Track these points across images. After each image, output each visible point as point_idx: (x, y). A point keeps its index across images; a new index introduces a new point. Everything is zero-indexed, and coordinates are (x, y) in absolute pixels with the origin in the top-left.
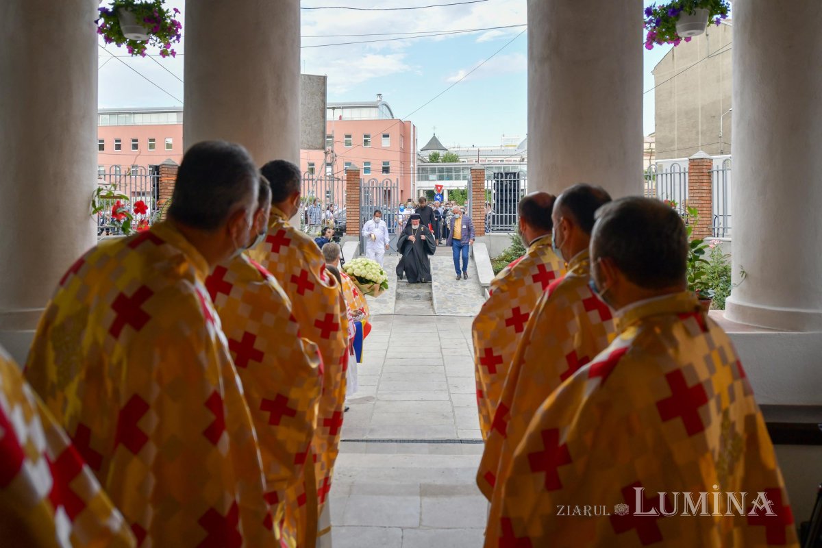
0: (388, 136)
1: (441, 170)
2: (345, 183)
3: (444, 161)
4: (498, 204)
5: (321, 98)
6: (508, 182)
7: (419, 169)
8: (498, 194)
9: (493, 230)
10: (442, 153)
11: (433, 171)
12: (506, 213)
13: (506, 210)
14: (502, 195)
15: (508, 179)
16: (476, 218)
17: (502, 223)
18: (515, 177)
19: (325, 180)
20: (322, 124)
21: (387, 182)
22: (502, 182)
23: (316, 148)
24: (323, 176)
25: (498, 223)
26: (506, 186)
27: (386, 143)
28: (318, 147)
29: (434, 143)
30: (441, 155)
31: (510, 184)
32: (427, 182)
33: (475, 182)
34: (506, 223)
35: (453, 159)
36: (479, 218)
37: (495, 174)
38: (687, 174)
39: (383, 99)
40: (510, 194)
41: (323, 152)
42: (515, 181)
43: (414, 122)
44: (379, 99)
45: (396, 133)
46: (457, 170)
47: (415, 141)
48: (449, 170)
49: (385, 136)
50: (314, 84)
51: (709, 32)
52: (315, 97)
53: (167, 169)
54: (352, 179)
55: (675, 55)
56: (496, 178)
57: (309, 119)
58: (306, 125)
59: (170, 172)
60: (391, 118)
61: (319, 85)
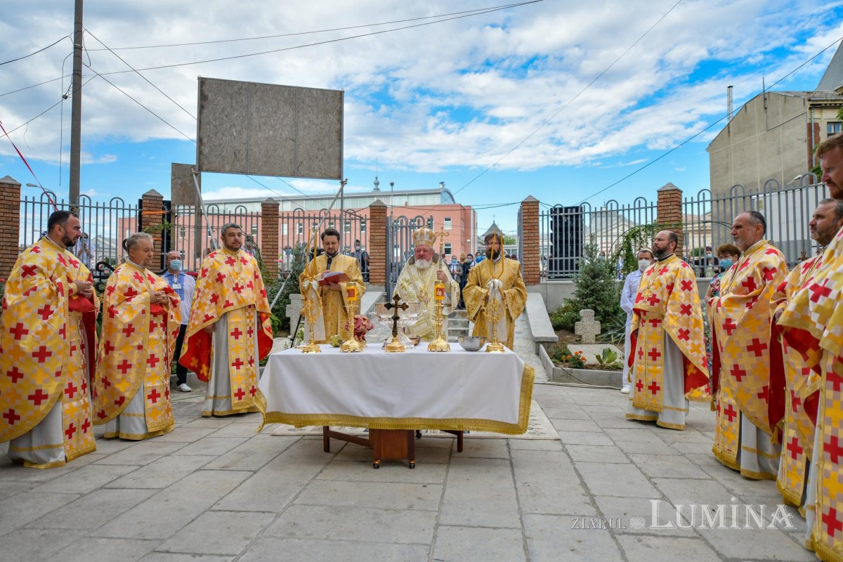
0: (449, 220)
2: (369, 222)
4: (556, 247)
5: (338, 117)
6: (569, 218)
8: (556, 234)
9: (549, 278)
12: (567, 256)
13: (567, 253)
14: (561, 235)
15: (569, 214)
16: (528, 263)
17: (561, 268)
18: (577, 211)
22: (561, 217)
23: (331, 178)
25: (556, 269)
26: (566, 223)
27: (447, 226)
28: (333, 176)
31: (572, 221)
33: (526, 218)
34: (567, 268)
36: (533, 263)
37: (551, 209)
39: (446, 187)
42: (577, 216)
43: (474, 207)
44: (441, 186)
45: (457, 216)
49: (446, 220)
50: (329, 100)
51: (768, 105)
52: (330, 115)
53: (148, 201)
54: (377, 217)
55: (731, 130)
56: (553, 214)
57: (322, 141)
58: (319, 149)
59: (152, 205)
60: (452, 203)
61: (334, 101)
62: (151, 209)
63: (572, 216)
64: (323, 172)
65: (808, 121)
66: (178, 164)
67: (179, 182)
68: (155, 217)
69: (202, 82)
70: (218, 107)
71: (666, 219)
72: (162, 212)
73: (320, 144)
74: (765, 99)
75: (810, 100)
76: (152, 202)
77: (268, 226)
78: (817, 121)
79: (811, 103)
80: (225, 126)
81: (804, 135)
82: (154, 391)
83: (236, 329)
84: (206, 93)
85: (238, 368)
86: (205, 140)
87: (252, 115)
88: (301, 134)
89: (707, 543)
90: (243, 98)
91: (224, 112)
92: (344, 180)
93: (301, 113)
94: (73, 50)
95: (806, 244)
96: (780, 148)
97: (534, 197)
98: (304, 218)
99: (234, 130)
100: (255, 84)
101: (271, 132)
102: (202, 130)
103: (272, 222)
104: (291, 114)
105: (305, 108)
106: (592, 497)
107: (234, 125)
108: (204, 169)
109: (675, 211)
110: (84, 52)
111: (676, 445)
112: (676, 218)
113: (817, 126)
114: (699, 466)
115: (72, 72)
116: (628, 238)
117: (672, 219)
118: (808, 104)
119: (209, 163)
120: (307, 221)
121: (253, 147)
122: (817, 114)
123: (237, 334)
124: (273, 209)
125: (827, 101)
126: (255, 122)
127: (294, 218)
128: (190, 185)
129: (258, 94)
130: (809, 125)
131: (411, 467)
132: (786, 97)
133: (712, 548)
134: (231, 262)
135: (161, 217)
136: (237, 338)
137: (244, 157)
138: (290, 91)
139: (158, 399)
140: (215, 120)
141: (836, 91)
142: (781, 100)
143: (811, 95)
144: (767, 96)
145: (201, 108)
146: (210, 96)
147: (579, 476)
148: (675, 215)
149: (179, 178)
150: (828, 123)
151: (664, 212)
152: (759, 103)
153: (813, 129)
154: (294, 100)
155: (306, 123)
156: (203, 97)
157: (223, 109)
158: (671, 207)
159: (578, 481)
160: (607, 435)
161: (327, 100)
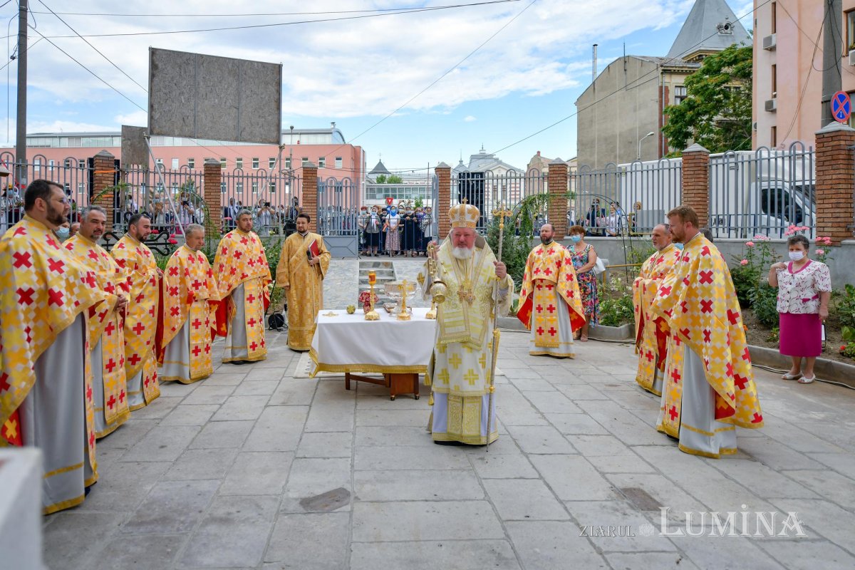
0: (340, 159)
1: (387, 190)
2: (301, 181)
3: (389, 182)
5: (276, 88)
6: (475, 182)
7: (367, 189)
8: (464, 196)
10: (388, 176)
11: (380, 190)
15: (475, 179)
18: (482, 177)
19: (280, 178)
20: (276, 116)
21: (346, 181)
22: (468, 181)
23: (270, 142)
24: (278, 174)
26: (473, 185)
27: (339, 164)
28: (272, 141)
29: (380, 168)
30: (387, 177)
31: (477, 185)
32: (374, 200)
35: (397, 181)
37: (460, 174)
38: (678, 170)
39: (336, 127)
40: (477, 196)
41: (277, 146)
42: (482, 181)
43: (364, 148)
44: (332, 126)
45: (348, 156)
46: (401, 190)
47: (365, 164)
48: (394, 190)
49: (338, 159)
50: (269, 73)
51: (627, 68)
52: (270, 86)
53: (101, 161)
54: (310, 178)
55: (596, 87)
56: (462, 179)
57: (263, 110)
58: (260, 116)
59: (105, 165)
60: (342, 143)
61: (273, 74)
62: (104, 168)
63: (477, 181)
64: (263, 137)
65: (660, 85)
66: (127, 127)
67: (129, 143)
68: (108, 175)
69: (153, 52)
70: (167, 76)
71: (555, 188)
72: (113, 171)
73: (261, 111)
74: (625, 62)
75: (662, 66)
76: (104, 162)
77: (211, 184)
78: (667, 85)
79: (663, 68)
80: (174, 93)
81: (657, 97)
82: (196, 347)
83: (251, 295)
84: (157, 63)
85: (252, 326)
86: (156, 106)
87: (199, 85)
88: (243, 102)
89: (616, 438)
90: (191, 68)
91: (173, 81)
92: (282, 145)
93: (243, 84)
94: (18, 12)
95: (661, 213)
96: (636, 106)
97: (446, 163)
98: (243, 177)
99: (182, 97)
100: (202, 56)
101: (216, 100)
102: (153, 97)
103: (215, 181)
104: (234, 85)
105: (248, 79)
106: (542, 414)
107: (183, 93)
108: (155, 132)
109: (562, 181)
110: (29, 14)
111: (582, 377)
112: (563, 188)
113: (666, 88)
114: (600, 391)
115: (17, 33)
116: (525, 203)
117: (560, 188)
118: (660, 69)
119: (160, 127)
120: (245, 179)
121: (199, 113)
122: (667, 78)
123: (251, 299)
124: (216, 169)
125: (676, 67)
126: (202, 90)
127: (234, 177)
128: (139, 145)
129: (205, 65)
130: (661, 88)
131: (416, 399)
132: (643, 61)
133: (620, 440)
134: (244, 241)
135: (113, 176)
136: (251, 302)
137: (192, 122)
138: (233, 63)
139: (199, 353)
140: (165, 88)
141: (683, 58)
142: (639, 63)
143: (663, 61)
144: (627, 59)
145: (152, 76)
146: (160, 65)
147: (528, 400)
148: (562, 185)
149: (129, 140)
150: (676, 87)
151: (553, 182)
152: (621, 65)
153: (663, 91)
154: (237, 71)
155: (248, 92)
156: (153, 66)
157: (172, 78)
158: (559, 178)
159: (529, 404)
160: (534, 371)
161: (267, 72)
